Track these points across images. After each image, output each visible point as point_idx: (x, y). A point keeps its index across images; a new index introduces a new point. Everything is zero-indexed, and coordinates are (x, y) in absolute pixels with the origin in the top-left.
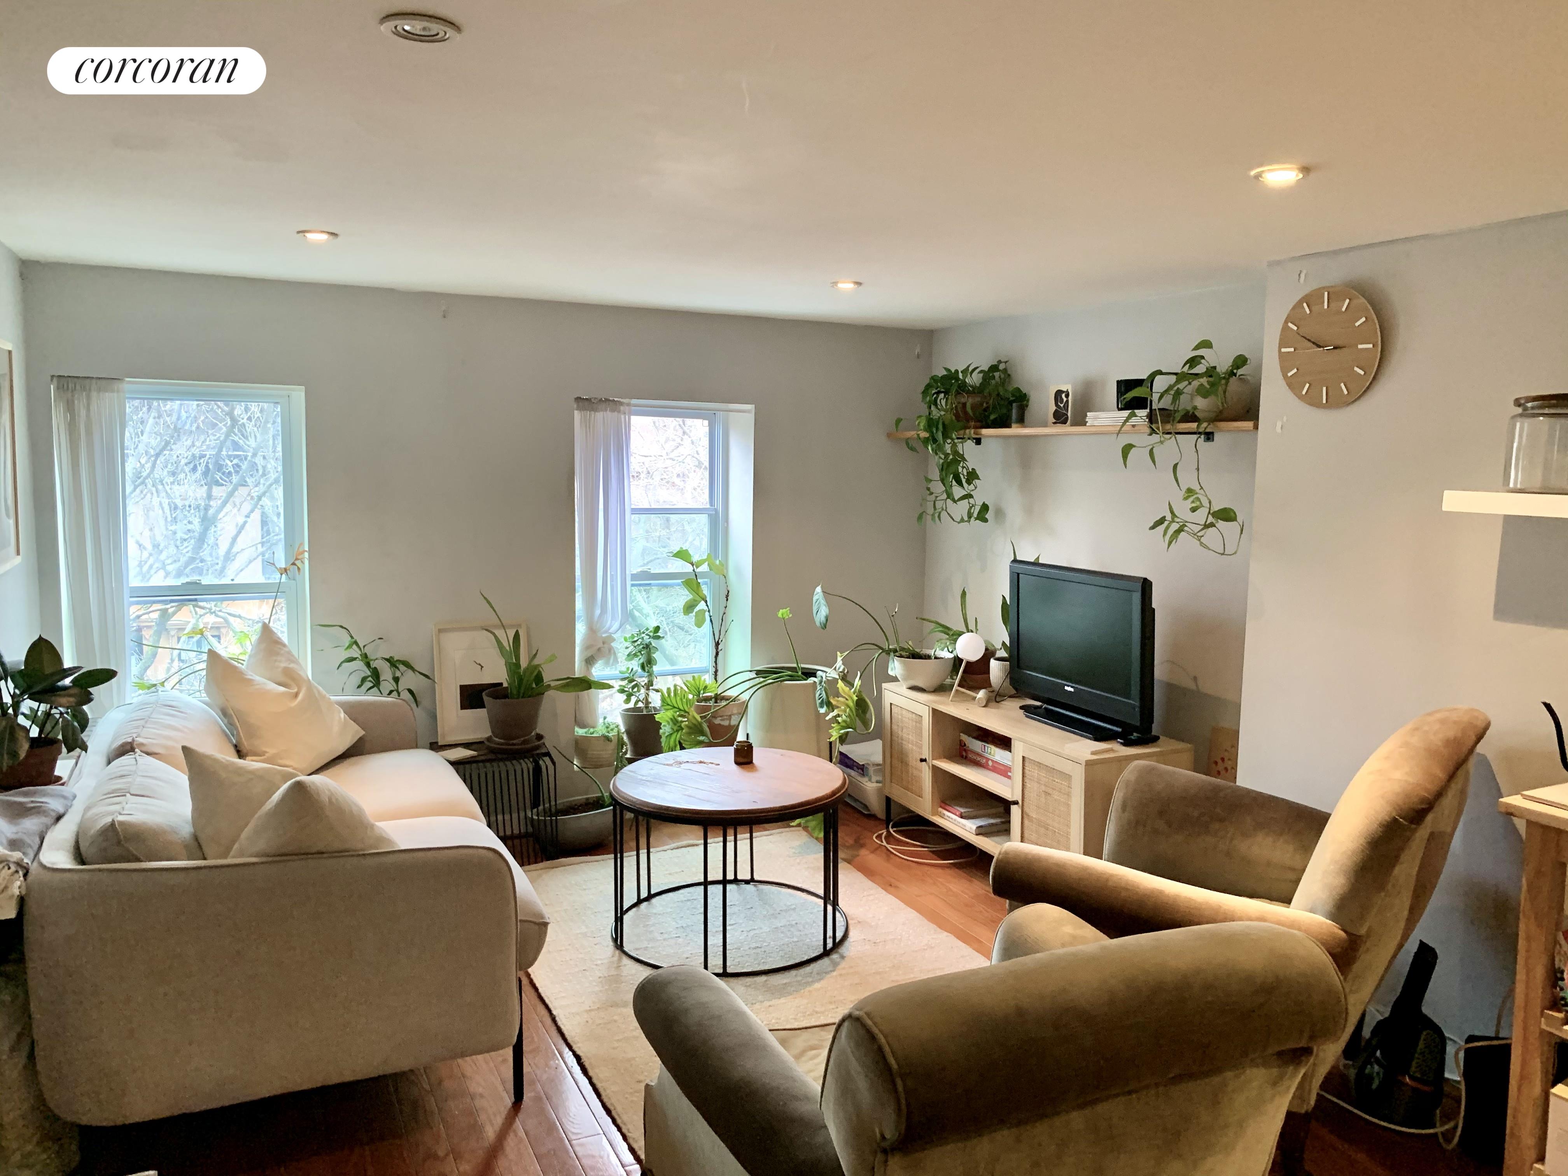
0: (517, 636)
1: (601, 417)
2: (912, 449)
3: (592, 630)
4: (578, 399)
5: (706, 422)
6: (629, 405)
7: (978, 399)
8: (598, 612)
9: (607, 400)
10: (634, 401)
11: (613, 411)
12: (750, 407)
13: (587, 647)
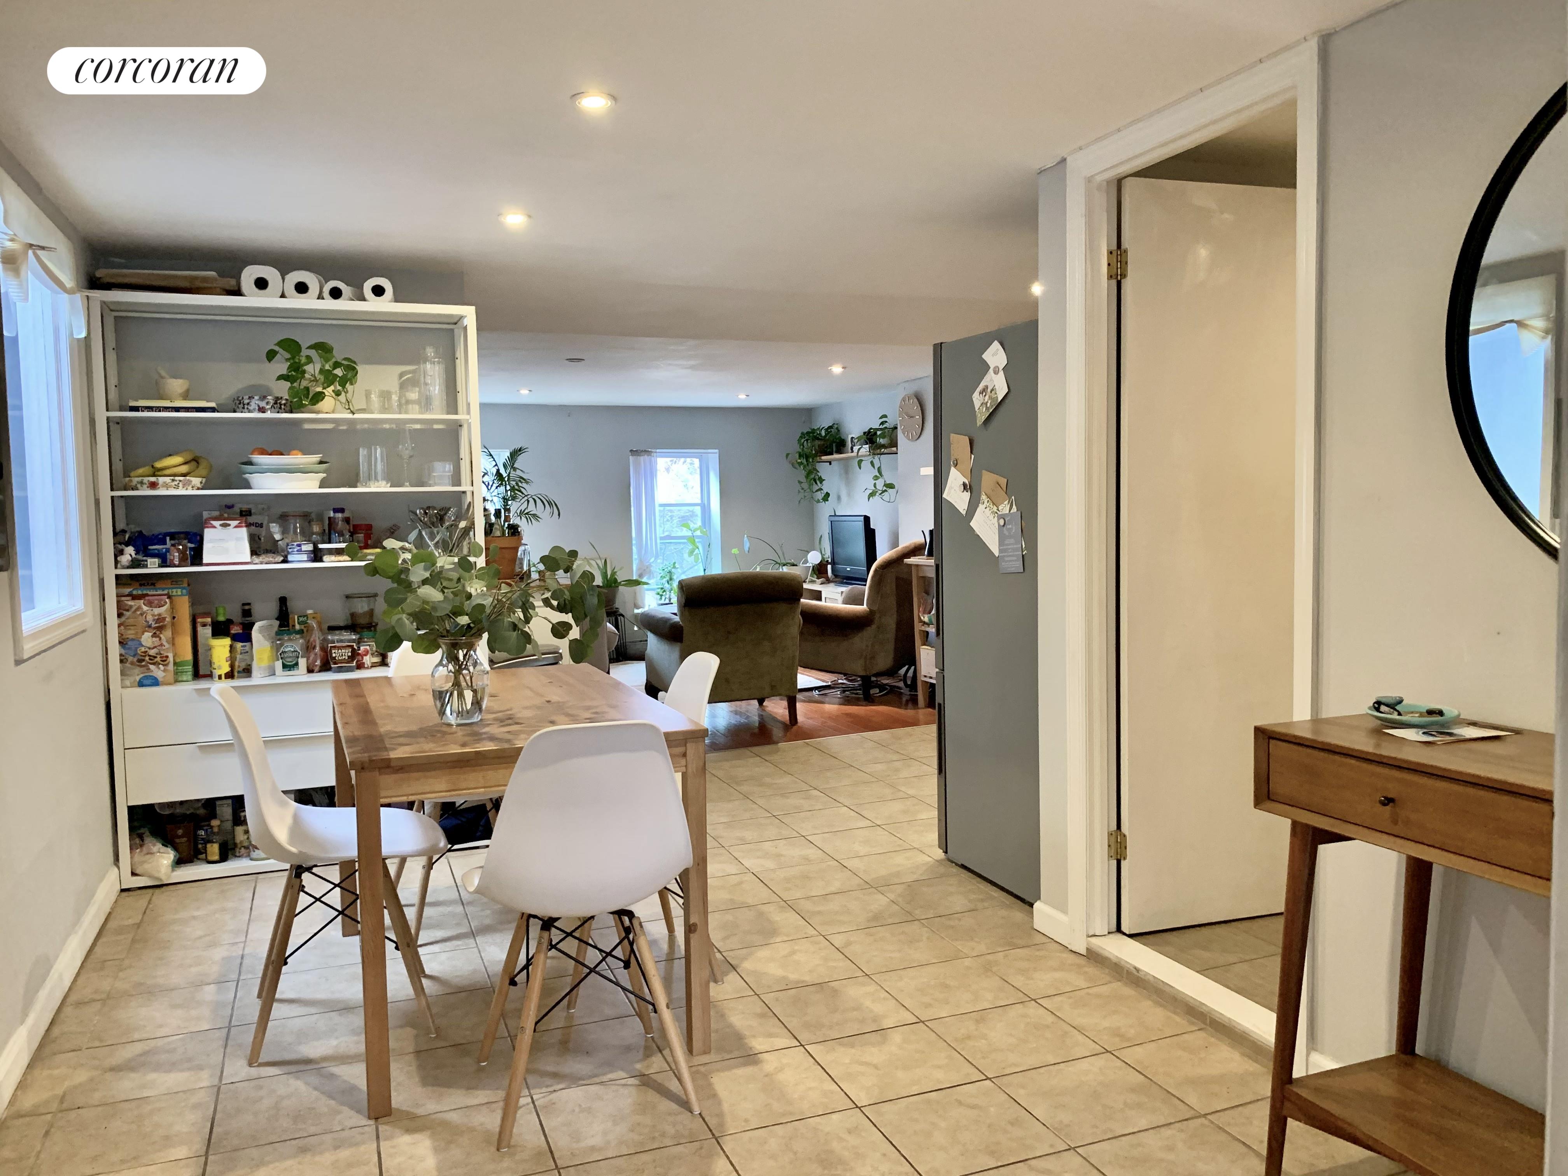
0: (606, 560)
1: (643, 459)
2: (795, 468)
3: (641, 561)
4: (631, 451)
5: (698, 460)
6: (656, 452)
7: (822, 443)
8: (643, 552)
9: (645, 451)
10: (658, 450)
11: (648, 456)
12: (717, 451)
13: (638, 569)
